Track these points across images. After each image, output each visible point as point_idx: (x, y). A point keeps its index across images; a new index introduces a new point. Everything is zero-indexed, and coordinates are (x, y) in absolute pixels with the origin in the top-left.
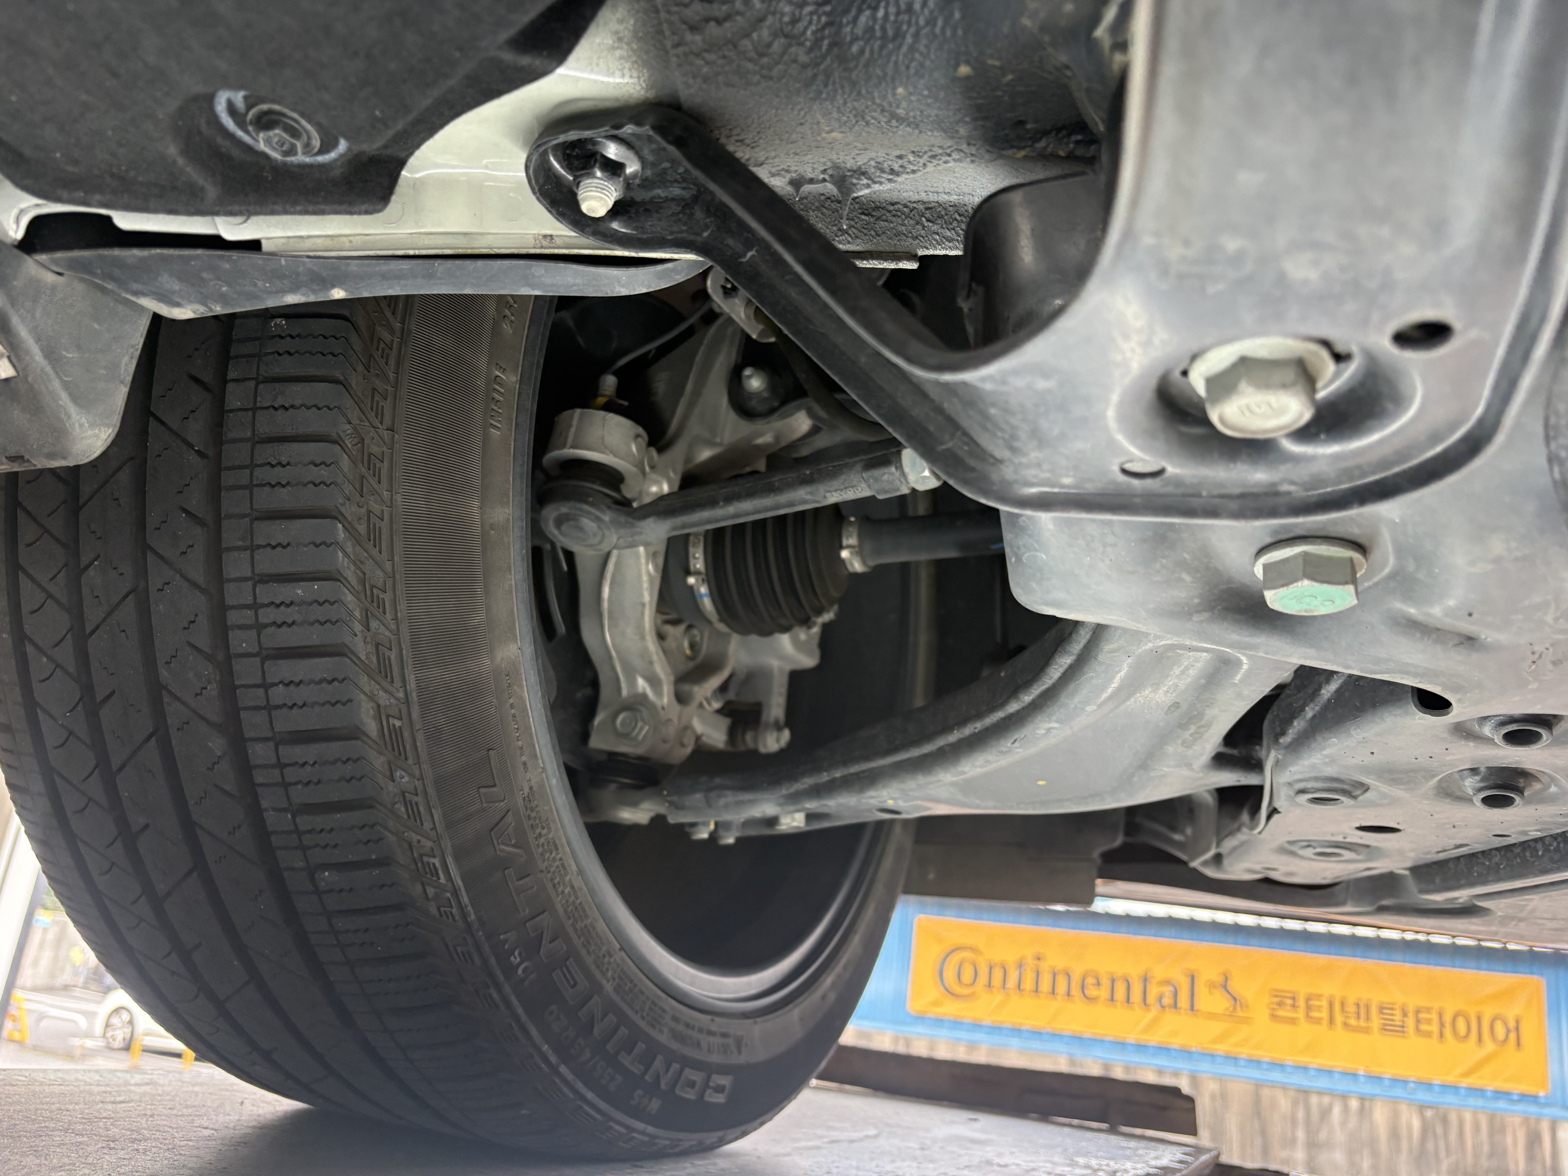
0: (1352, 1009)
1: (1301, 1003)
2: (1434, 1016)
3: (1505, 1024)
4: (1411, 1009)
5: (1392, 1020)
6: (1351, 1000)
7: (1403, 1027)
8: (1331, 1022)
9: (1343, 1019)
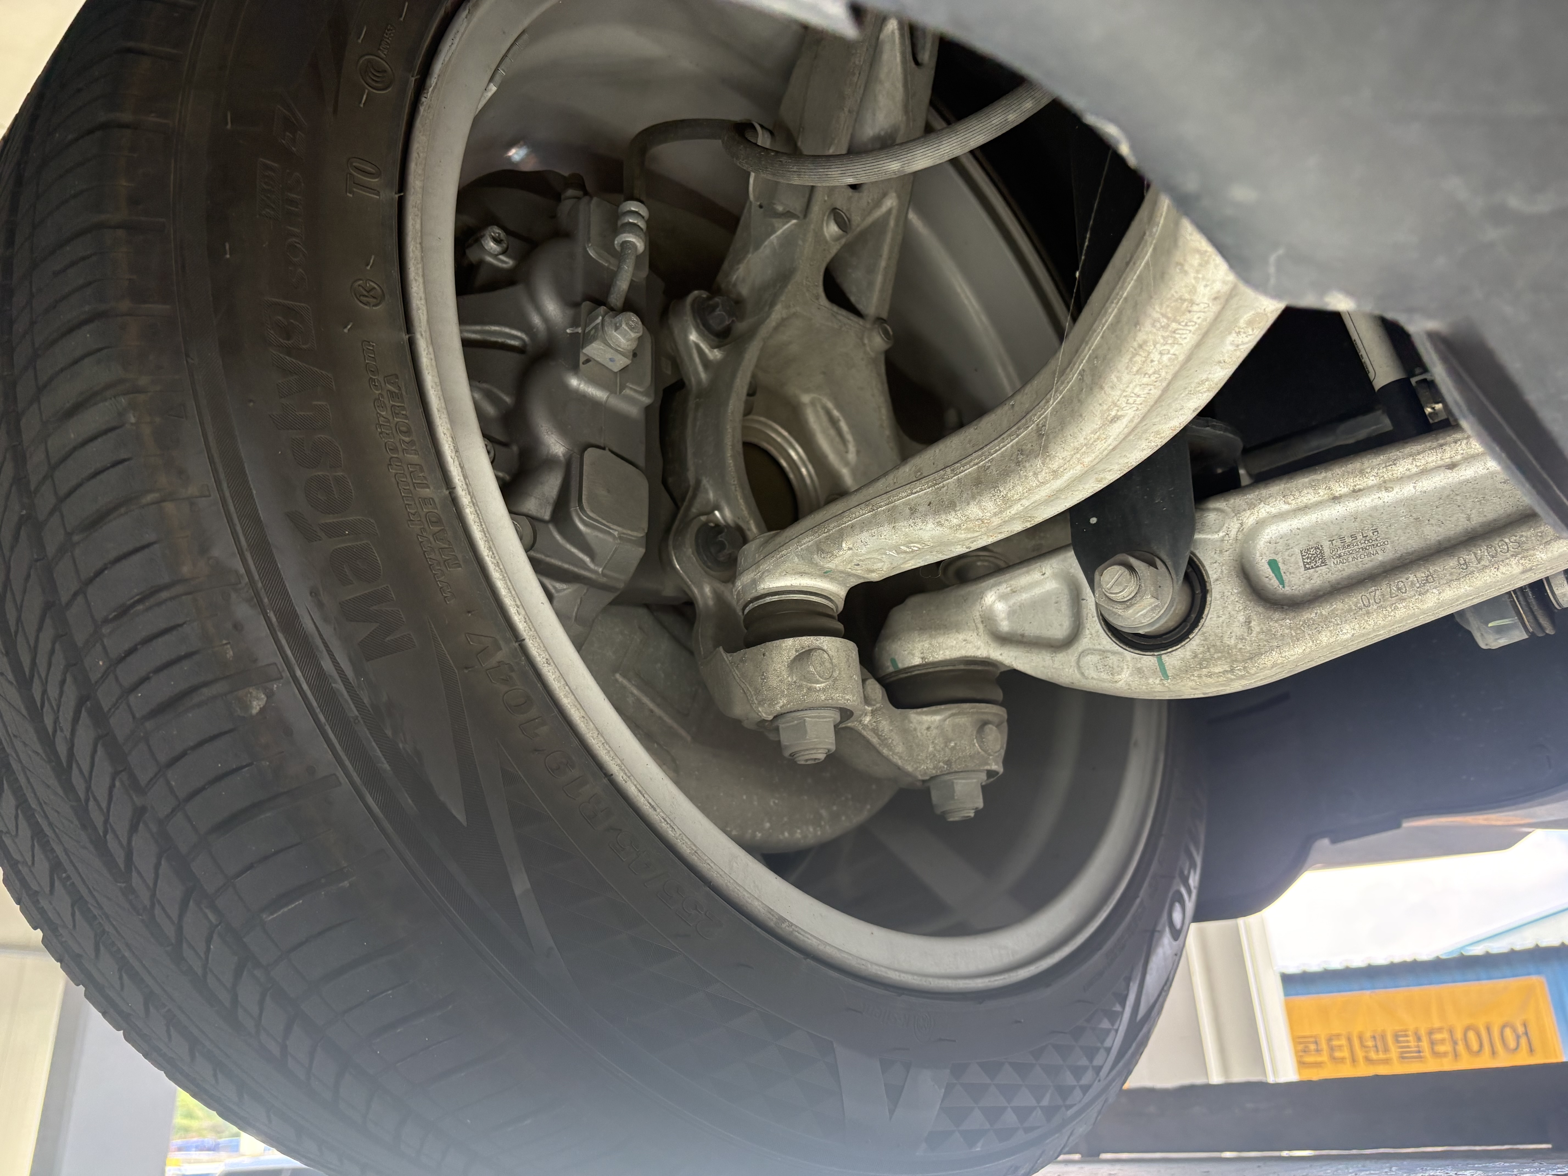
0: (1370, 1043)
1: (1324, 1045)
2: (1445, 1035)
3: (1514, 1030)
4: (1423, 1033)
5: (1408, 1047)
6: (1368, 1034)
7: (1419, 1052)
8: (1354, 1059)
9: (1364, 1055)
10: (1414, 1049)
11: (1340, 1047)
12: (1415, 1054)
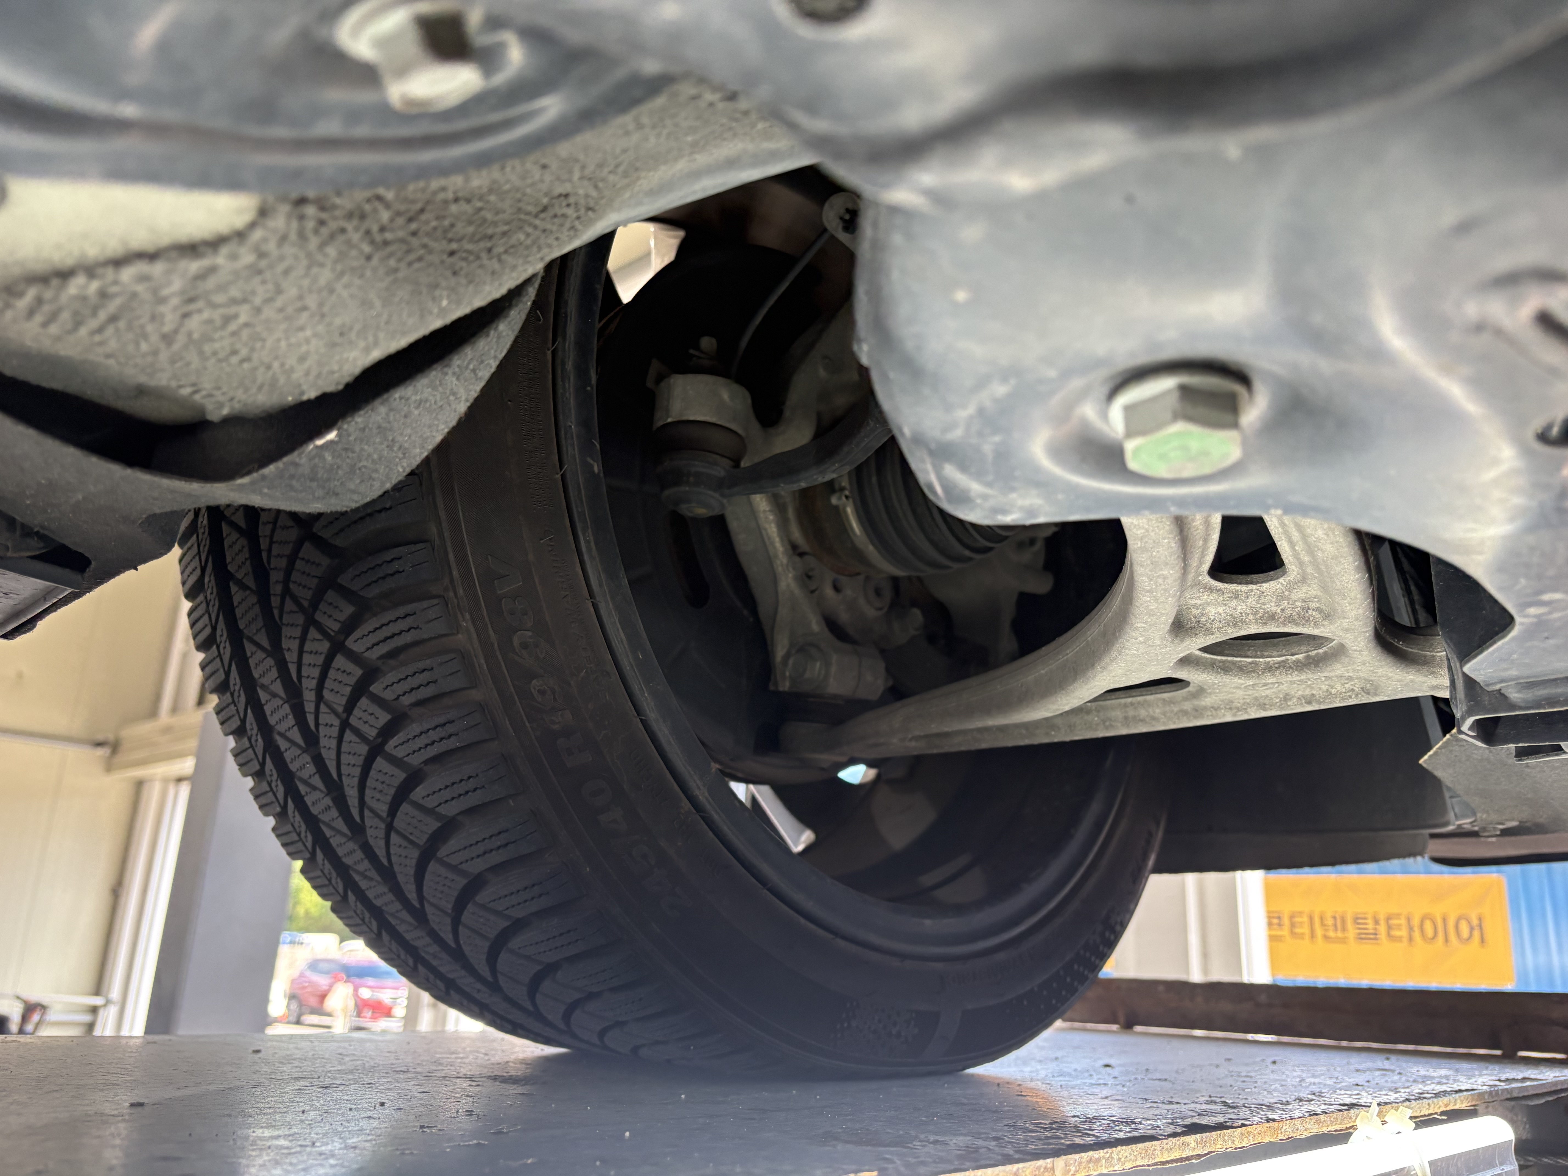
0: (1330, 922)
1: (1286, 921)
2: (1403, 921)
3: (1469, 922)
4: (1382, 918)
5: (1366, 929)
6: (1329, 914)
7: (1376, 934)
8: (1313, 935)
9: (1323, 933)
10: (1371, 931)
11: (1301, 925)
12: (1372, 936)
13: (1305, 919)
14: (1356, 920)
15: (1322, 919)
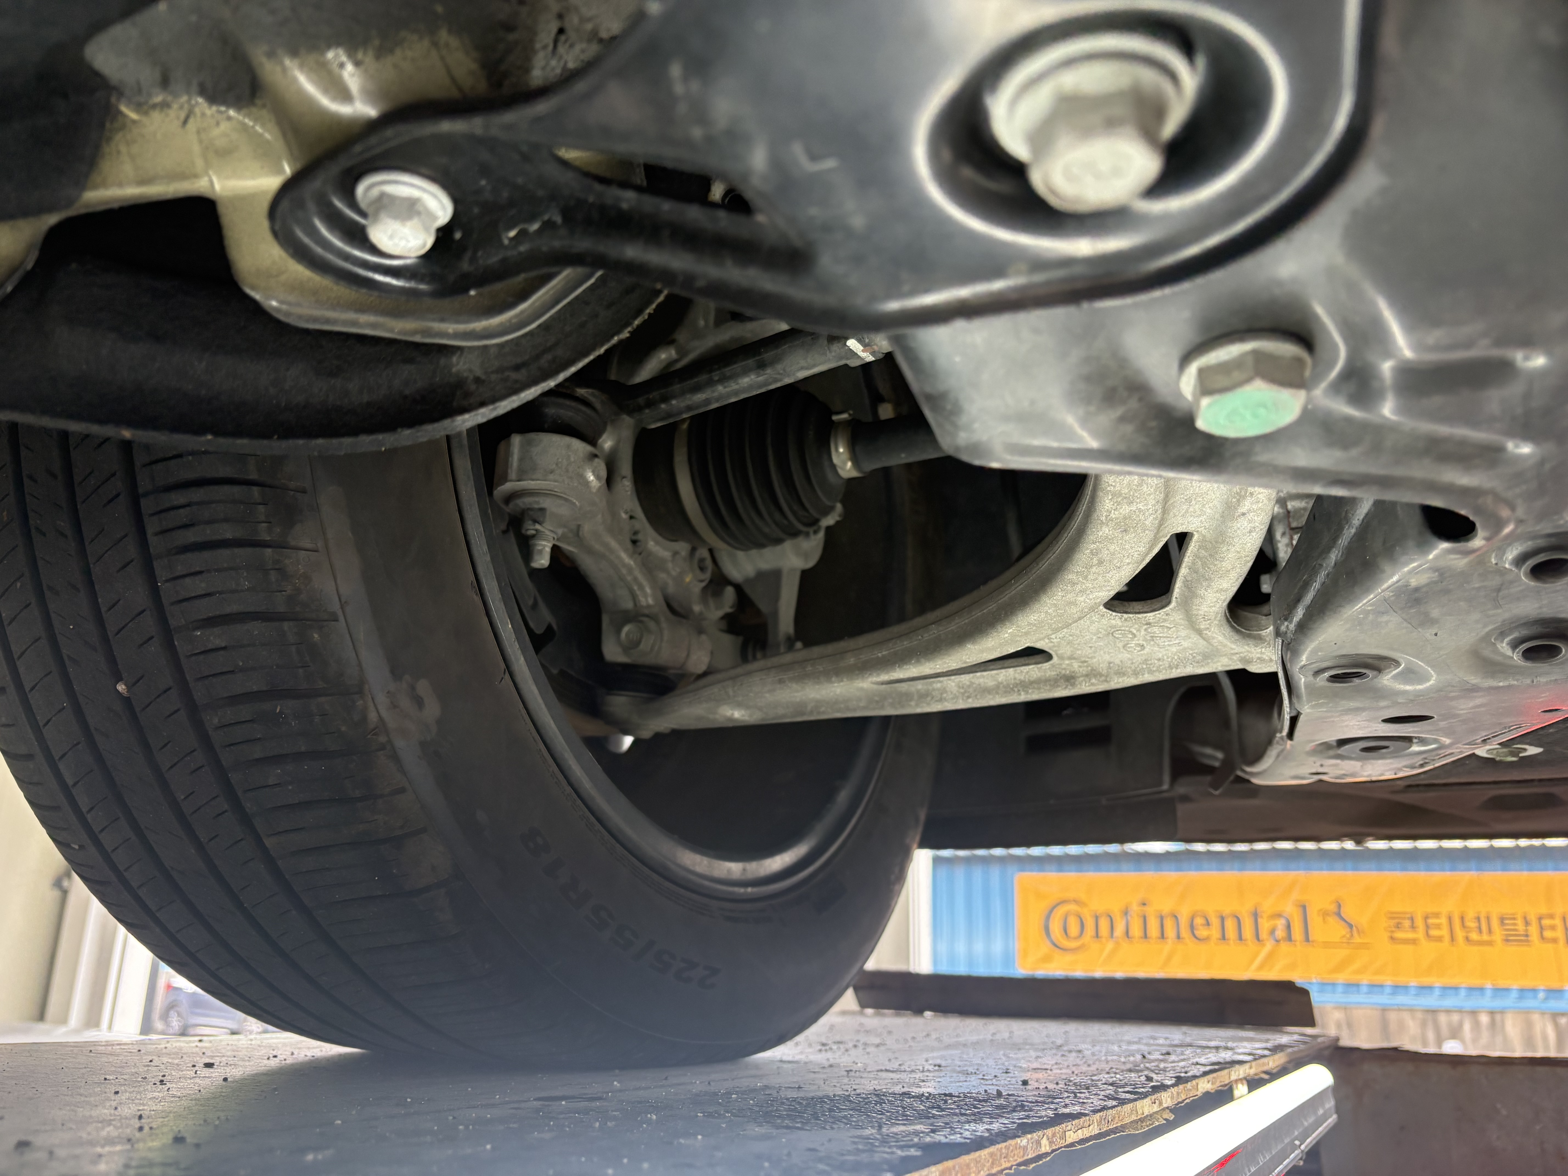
0: (1472, 924)
1: (1420, 923)
2: (1558, 922)
4: (1533, 917)
5: (1515, 930)
7: (1527, 935)
8: (1453, 939)
9: (1464, 934)
10: (1522, 933)
11: (1438, 927)
12: (1522, 938)
13: (1443, 921)
14: (1502, 920)
15: (1462, 919)
